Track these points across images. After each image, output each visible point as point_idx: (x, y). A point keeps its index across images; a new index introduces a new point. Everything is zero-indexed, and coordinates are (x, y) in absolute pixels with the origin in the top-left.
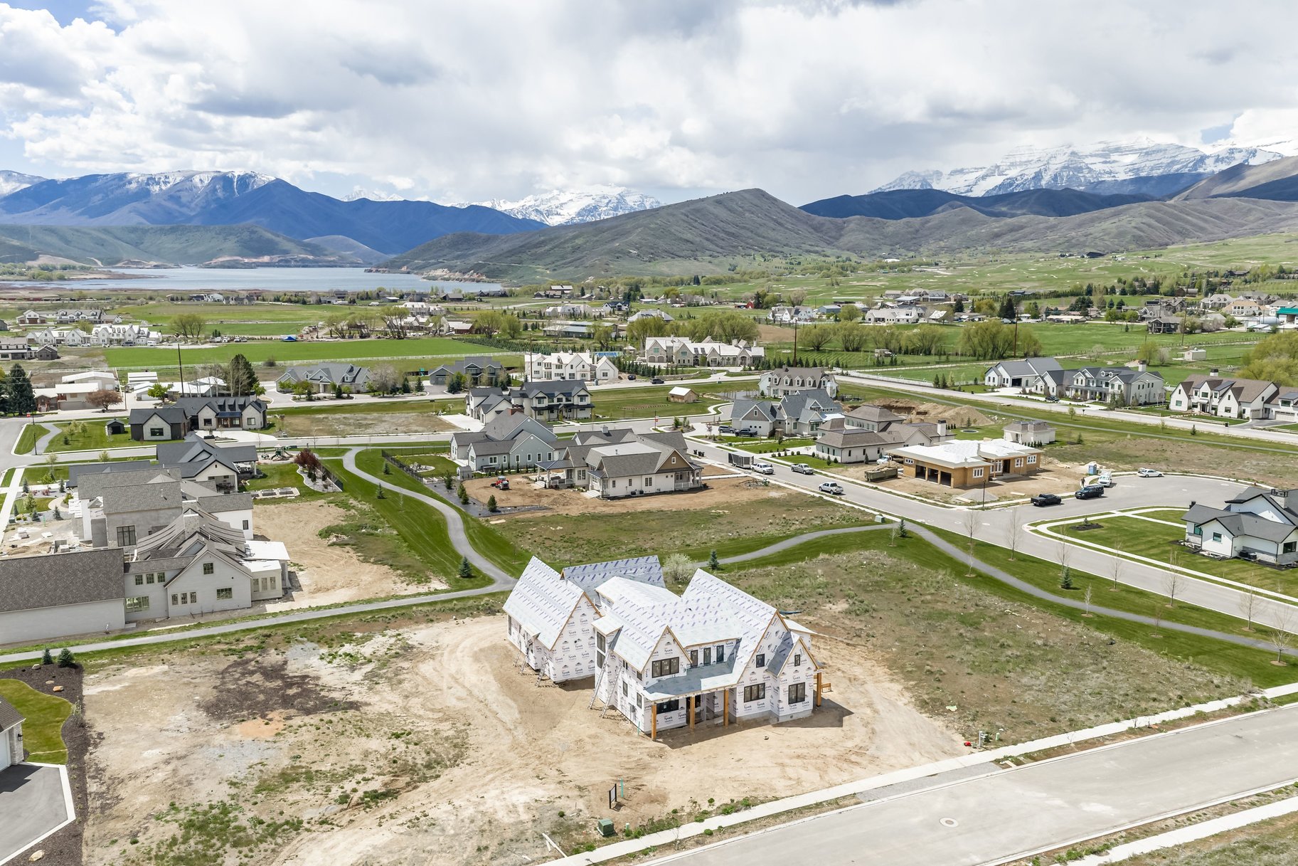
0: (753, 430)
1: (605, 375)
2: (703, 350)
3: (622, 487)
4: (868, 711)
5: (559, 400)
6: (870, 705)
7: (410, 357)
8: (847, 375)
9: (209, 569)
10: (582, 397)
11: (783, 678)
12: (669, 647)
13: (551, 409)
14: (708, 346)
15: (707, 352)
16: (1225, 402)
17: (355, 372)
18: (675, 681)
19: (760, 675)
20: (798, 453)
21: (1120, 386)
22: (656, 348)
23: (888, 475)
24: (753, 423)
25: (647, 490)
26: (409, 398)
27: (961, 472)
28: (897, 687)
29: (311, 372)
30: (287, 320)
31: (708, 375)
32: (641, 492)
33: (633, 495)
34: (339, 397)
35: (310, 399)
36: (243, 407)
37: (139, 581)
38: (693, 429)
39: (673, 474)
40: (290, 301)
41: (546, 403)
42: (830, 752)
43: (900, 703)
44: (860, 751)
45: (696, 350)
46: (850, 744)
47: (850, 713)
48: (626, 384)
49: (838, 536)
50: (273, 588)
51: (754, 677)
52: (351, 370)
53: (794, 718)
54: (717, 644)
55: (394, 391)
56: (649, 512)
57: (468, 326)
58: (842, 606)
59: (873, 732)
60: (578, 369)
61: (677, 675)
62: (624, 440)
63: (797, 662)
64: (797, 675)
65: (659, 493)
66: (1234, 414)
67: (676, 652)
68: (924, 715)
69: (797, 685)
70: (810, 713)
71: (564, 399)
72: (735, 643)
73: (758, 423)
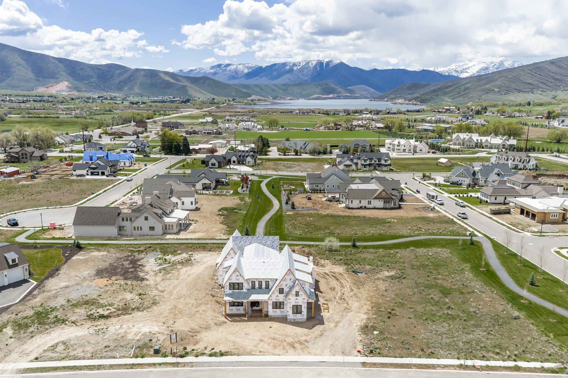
0: (460, 182)
1: (421, 150)
2: (481, 140)
3: (356, 203)
4: (333, 325)
5: (376, 161)
6: (338, 323)
7: (345, 139)
8: (559, 157)
9: (146, 219)
10: (386, 161)
11: (289, 301)
12: (238, 278)
13: (370, 165)
14: (484, 139)
15: (483, 141)
17: (306, 145)
18: (240, 293)
19: (281, 298)
20: (471, 196)
22: (458, 138)
23: (504, 211)
24: (461, 179)
25: (368, 206)
26: (325, 156)
27: (542, 215)
28: (364, 317)
29: (290, 144)
30: (313, 122)
32: (365, 207)
33: (361, 208)
34: (296, 154)
35: (285, 155)
36: (247, 157)
37: (123, 220)
39: (383, 200)
40: (323, 114)
41: (368, 162)
42: (290, 340)
43: (355, 325)
44: (304, 342)
45: (477, 140)
46: (304, 338)
47: (323, 324)
48: (429, 155)
49: (436, 239)
50: (172, 229)
51: (278, 298)
52: (305, 143)
53: (296, 321)
55: (319, 153)
57: (383, 126)
58: (391, 273)
59: (322, 335)
60: (407, 147)
61: (242, 291)
63: (297, 294)
64: (297, 301)
65: (375, 208)
67: (241, 281)
68: (358, 333)
69: (297, 306)
70: (305, 320)
71: (377, 161)
72: (275, 280)
73: (463, 179)
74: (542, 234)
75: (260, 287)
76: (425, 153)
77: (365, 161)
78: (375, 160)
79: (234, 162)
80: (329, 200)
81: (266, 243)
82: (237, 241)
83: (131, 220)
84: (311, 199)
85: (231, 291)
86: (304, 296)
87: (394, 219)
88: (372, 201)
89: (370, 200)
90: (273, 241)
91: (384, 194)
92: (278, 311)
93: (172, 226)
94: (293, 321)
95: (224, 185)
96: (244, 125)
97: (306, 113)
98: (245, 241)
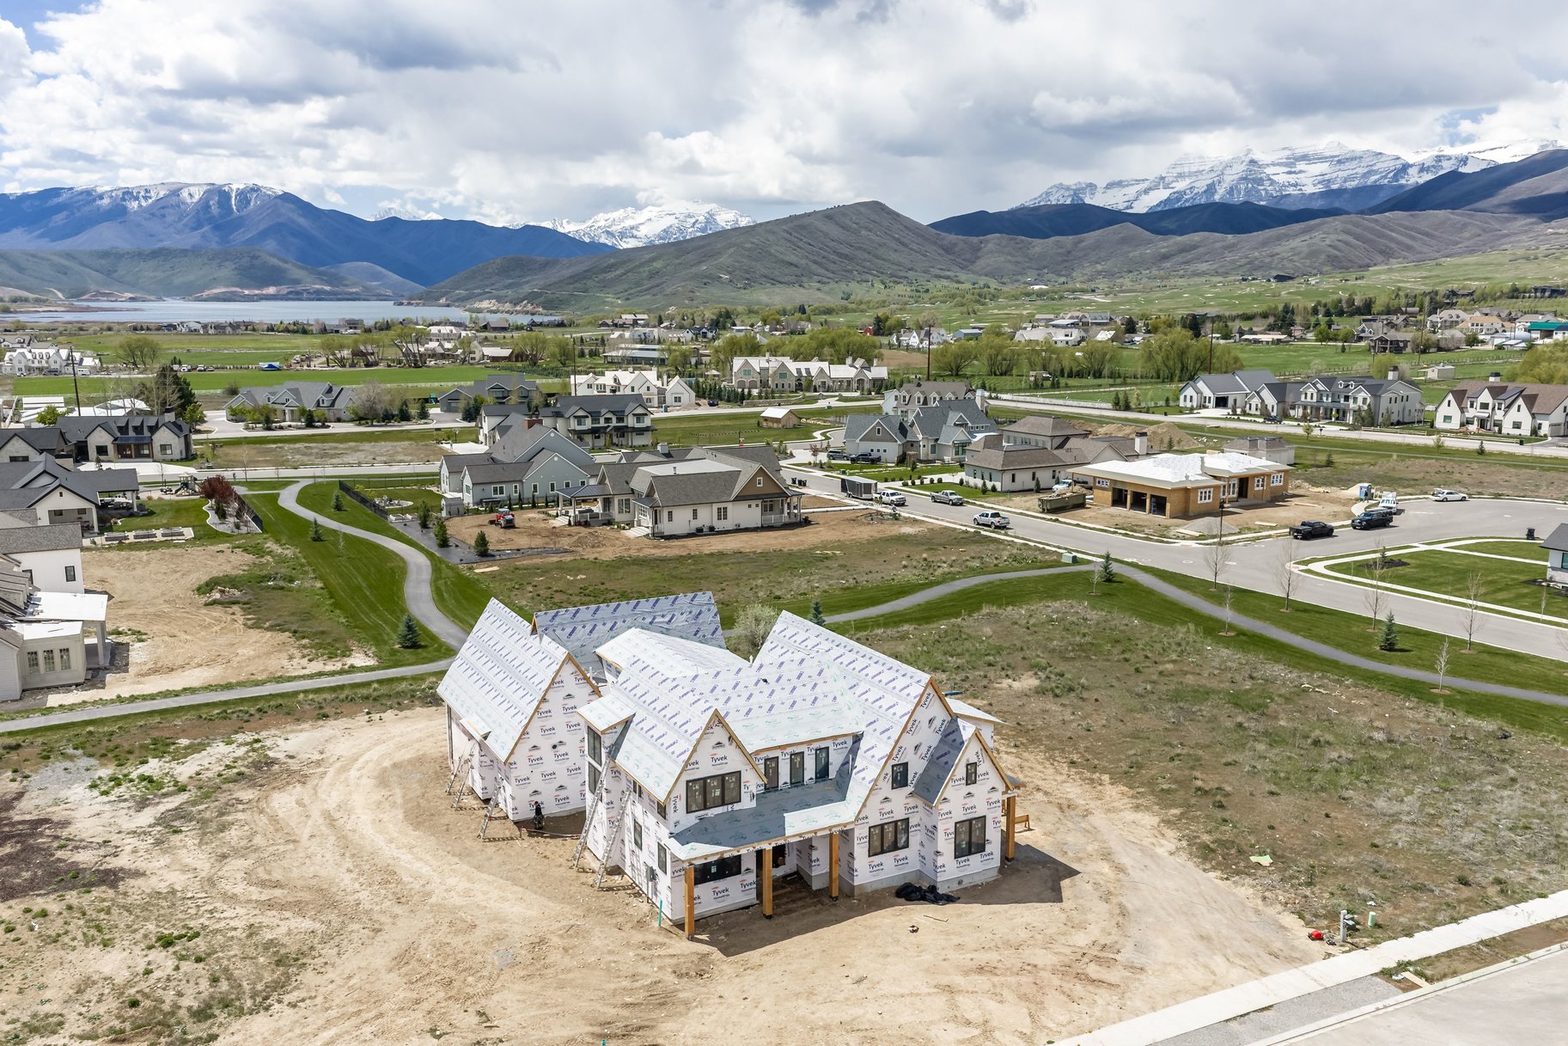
0: (875, 455)
1: (678, 399)
2: (808, 370)
3: (682, 520)
4: (1105, 868)
5: (608, 420)
6: (1106, 856)
7: (423, 385)
8: (997, 398)
10: (639, 417)
11: (944, 807)
12: (720, 752)
13: (595, 432)
14: (814, 366)
15: (813, 373)
16: (1513, 415)
17: (334, 393)
18: (733, 817)
19: (899, 803)
20: (940, 481)
21: (1365, 399)
22: (747, 371)
23: (1072, 502)
24: (875, 445)
25: (720, 525)
26: (407, 426)
27: (1181, 495)
28: (1149, 820)
30: (275, 348)
31: (815, 400)
32: (712, 529)
33: (699, 532)
34: (310, 425)
35: (269, 429)
36: (154, 429)
38: (792, 456)
39: (759, 502)
40: (287, 330)
41: (588, 424)
42: (1043, 958)
43: (1160, 851)
44: (1104, 954)
45: (799, 371)
46: (1081, 940)
47: (1072, 873)
48: (705, 410)
49: (1010, 581)
50: (67, 666)
51: (887, 807)
52: (330, 390)
53: (965, 884)
54: (816, 745)
55: (387, 418)
56: (721, 554)
58: (1028, 682)
59: (1123, 912)
60: (642, 390)
61: (737, 807)
62: (688, 457)
63: (971, 777)
64: (970, 802)
65: (738, 530)
66: (1526, 431)
67: (734, 762)
68: (1212, 875)
69: (971, 821)
70: (994, 874)
71: (614, 420)
72: (850, 741)
73: (882, 445)
74: (1224, 539)
76: (687, 407)
77: (580, 419)
78: (609, 415)
80: (578, 524)
81: (673, 625)
82: (558, 632)
84: (513, 527)
85: (692, 820)
86: (994, 780)
87: (832, 548)
88: (729, 506)
89: (722, 505)
90: (695, 612)
91: (760, 484)
92: (887, 859)
93: (64, 651)
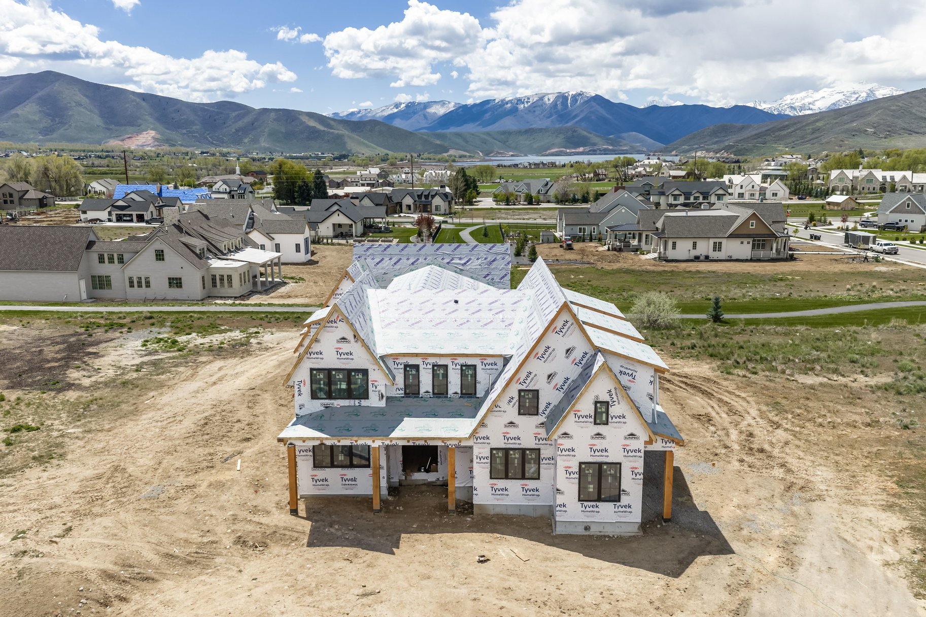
0: (900, 225)
1: (775, 194)
2: (892, 178)
3: (684, 249)
4: (773, 556)
5: (696, 198)
9: (160, 256)
11: (566, 443)
12: (345, 347)
13: (686, 206)
14: (898, 175)
15: (897, 179)
18: (355, 412)
19: (527, 432)
22: (842, 177)
24: (903, 217)
29: (517, 186)
32: (707, 257)
33: (697, 259)
34: (530, 203)
35: (508, 205)
36: (433, 197)
37: (101, 260)
39: (751, 240)
45: (884, 178)
50: (230, 286)
51: (513, 432)
52: (547, 184)
54: (461, 361)
55: (575, 201)
57: (683, 173)
60: (748, 188)
61: (364, 403)
63: (601, 415)
64: (599, 444)
65: (730, 260)
67: (360, 360)
69: (600, 465)
70: (634, 530)
71: (701, 198)
72: (500, 362)
73: (909, 217)
75: (440, 391)
76: (784, 200)
77: (676, 197)
78: (697, 195)
79: (409, 207)
81: (467, 267)
83: (121, 260)
85: (317, 406)
86: (633, 424)
88: (724, 241)
89: (718, 240)
90: (490, 258)
91: (753, 226)
92: (514, 487)
93: (229, 277)
94: (580, 531)
95: (380, 232)
96: (434, 174)
97: (541, 165)
98: (394, 260)
